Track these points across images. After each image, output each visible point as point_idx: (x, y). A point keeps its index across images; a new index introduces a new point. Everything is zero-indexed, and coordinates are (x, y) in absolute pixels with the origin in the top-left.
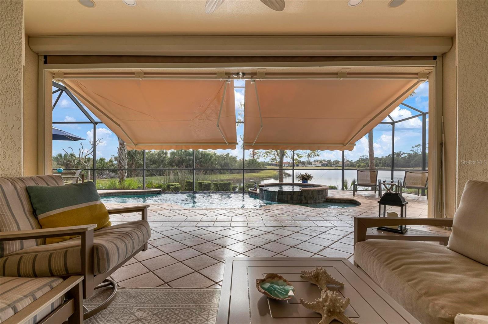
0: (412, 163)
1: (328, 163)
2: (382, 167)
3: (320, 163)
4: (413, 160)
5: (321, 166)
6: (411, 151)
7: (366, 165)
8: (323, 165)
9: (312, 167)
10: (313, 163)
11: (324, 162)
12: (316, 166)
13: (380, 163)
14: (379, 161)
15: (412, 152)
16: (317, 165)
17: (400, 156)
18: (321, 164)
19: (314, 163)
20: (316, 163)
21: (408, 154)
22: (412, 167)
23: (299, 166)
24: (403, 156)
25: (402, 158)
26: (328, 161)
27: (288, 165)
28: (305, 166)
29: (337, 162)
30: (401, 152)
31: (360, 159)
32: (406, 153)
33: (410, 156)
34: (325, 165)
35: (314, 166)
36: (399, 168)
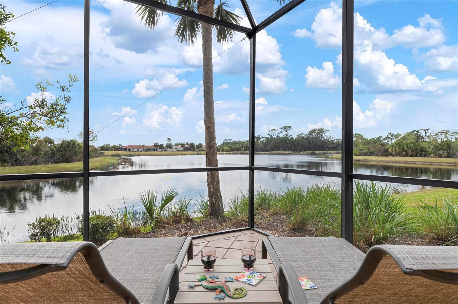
0: (269, 147)
1: (191, 146)
2: (244, 151)
3: (182, 146)
4: (270, 143)
5: (183, 151)
6: (268, 135)
7: (230, 149)
8: (185, 149)
9: (173, 151)
10: (174, 147)
11: (186, 146)
12: (177, 151)
13: (242, 147)
14: (242, 145)
15: (269, 137)
16: (179, 149)
17: (259, 140)
18: (183, 148)
19: (176, 147)
20: (178, 147)
21: (266, 138)
22: (270, 151)
23: (156, 151)
24: (262, 140)
25: (261, 141)
26: (190, 144)
27: (142, 150)
28: (165, 151)
29: (200, 146)
30: (260, 136)
31: (224, 142)
32: (264, 137)
33: (267, 140)
34: (188, 149)
35: (175, 150)
36: (259, 152)
